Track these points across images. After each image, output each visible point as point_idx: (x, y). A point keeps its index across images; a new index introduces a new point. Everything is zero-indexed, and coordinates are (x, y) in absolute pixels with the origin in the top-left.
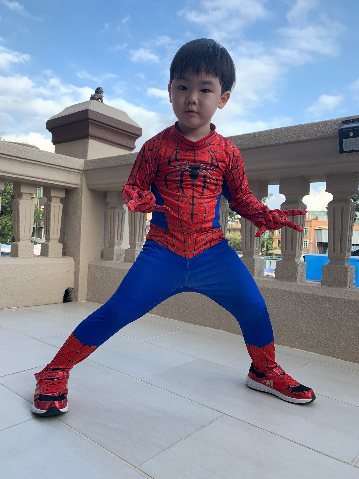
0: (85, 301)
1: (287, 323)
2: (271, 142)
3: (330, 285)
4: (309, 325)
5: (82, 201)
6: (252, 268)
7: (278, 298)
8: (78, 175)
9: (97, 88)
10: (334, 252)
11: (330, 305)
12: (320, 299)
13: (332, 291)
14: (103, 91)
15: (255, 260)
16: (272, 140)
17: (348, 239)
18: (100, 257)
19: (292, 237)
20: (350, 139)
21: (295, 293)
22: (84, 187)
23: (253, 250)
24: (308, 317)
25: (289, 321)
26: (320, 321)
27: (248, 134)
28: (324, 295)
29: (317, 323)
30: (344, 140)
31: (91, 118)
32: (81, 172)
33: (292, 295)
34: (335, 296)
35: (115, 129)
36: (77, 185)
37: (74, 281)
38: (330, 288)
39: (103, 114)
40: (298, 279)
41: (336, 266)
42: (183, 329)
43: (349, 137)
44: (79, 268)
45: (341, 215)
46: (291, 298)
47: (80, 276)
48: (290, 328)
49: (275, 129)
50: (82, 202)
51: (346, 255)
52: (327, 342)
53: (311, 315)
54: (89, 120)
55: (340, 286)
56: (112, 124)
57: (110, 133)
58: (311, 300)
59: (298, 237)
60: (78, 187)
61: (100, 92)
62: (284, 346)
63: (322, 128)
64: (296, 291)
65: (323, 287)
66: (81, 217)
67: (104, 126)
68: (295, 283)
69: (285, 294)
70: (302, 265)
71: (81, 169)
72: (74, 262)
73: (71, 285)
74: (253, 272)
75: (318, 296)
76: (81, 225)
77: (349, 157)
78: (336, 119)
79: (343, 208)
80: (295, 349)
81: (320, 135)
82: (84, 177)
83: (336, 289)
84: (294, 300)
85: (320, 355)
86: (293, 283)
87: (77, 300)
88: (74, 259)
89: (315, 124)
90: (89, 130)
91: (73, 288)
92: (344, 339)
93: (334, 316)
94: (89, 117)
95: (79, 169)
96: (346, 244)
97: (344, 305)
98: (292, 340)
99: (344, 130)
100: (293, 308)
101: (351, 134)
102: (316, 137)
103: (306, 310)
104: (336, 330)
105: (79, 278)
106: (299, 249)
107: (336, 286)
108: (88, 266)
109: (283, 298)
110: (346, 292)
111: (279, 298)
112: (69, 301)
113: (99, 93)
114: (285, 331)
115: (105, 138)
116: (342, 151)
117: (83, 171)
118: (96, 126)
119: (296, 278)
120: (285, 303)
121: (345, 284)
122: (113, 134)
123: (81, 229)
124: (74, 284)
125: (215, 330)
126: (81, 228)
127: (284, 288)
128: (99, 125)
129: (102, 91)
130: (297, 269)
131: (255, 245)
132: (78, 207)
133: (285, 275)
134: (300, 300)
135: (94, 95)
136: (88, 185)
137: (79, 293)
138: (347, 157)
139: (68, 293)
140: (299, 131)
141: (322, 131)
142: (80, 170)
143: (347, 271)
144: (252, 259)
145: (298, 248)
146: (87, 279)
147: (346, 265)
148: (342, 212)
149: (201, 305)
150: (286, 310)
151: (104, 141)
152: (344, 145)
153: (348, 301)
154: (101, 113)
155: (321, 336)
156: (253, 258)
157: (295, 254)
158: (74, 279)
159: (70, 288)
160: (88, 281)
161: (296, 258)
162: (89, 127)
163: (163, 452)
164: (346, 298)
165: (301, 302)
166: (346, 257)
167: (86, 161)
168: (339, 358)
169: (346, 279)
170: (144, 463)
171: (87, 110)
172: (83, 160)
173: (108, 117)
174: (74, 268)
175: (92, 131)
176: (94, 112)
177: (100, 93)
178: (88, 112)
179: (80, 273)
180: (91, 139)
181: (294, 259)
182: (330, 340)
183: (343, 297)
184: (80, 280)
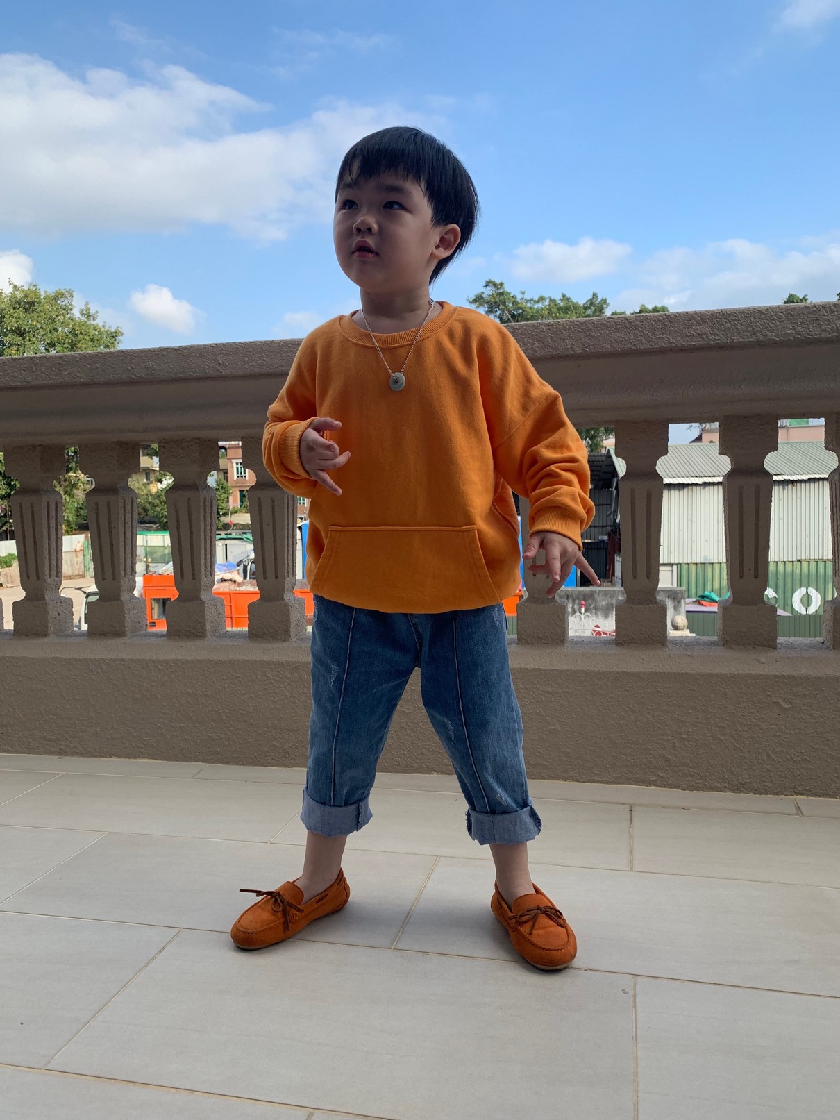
2: (218, 370)
6: (200, 623)
19: (275, 555)
21: (290, 664)
23: (200, 584)
27: (167, 348)
33: (284, 668)
40: (292, 635)
46: (281, 674)
59: (286, 553)
69: (270, 667)
74: (202, 629)
86: (284, 644)
111: (258, 677)
114: (275, 739)
119: (287, 633)
120: (271, 686)
125: (132, 760)
127: (268, 658)
130: (288, 615)
131: (203, 573)
133: (267, 629)
145: (288, 574)
150: (274, 697)
161: (286, 592)
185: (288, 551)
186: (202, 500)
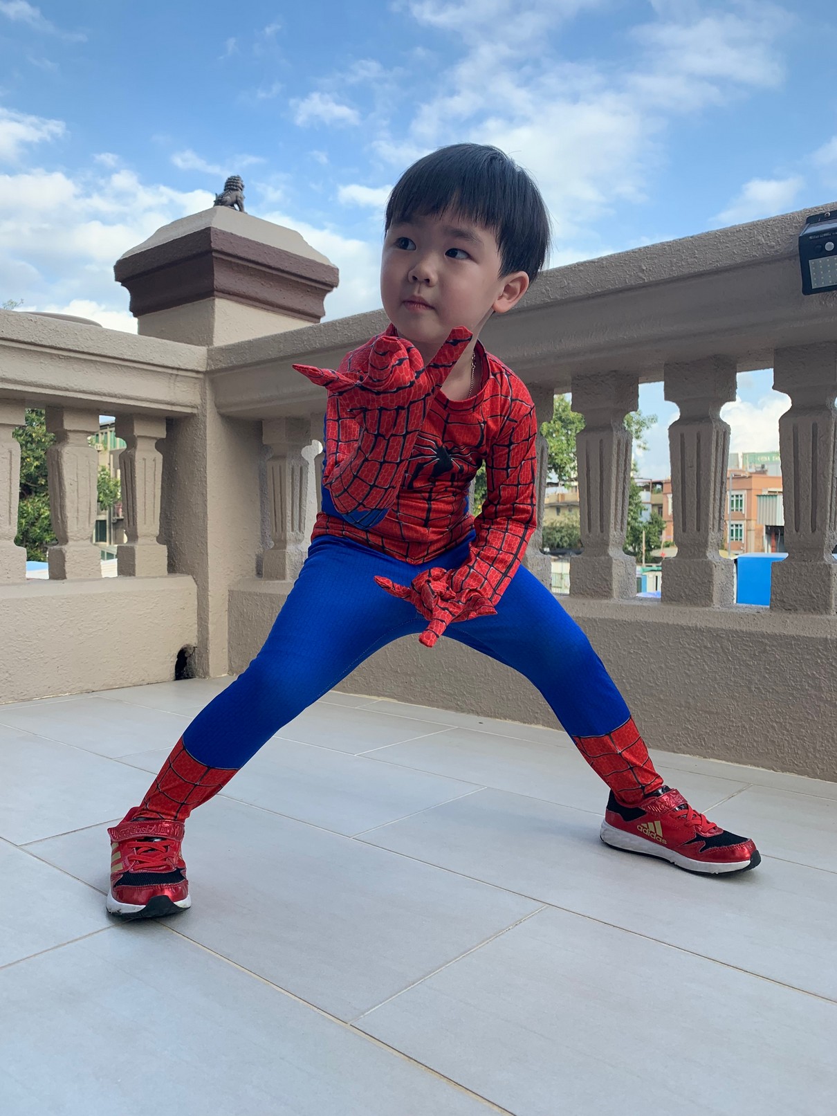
0: (226, 675)
1: (691, 700)
2: (640, 278)
3: (790, 608)
4: (745, 704)
5: (205, 443)
6: (606, 580)
7: (669, 646)
8: (195, 383)
9: (229, 179)
10: (797, 530)
11: (791, 654)
12: (766, 641)
13: (796, 622)
14: (244, 183)
15: (614, 561)
16: (641, 274)
17: (829, 498)
18: (255, 572)
19: (698, 502)
20: (827, 259)
21: (709, 630)
22: (208, 411)
23: (608, 536)
24: (741, 686)
25: (697, 696)
26: (769, 692)
27: (585, 262)
28: (777, 632)
29: (761, 697)
30: (811, 262)
31: (217, 248)
32: (201, 376)
33: (703, 636)
34: (802, 634)
35: (274, 272)
36: (192, 407)
37: (198, 631)
38: (790, 616)
39: (245, 237)
40: (715, 600)
41: (803, 563)
42: (450, 727)
43: (823, 253)
44: (208, 599)
45: (811, 443)
46: (699, 642)
47: (212, 618)
48: (699, 713)
49: (648, 247)
50: (206, 447)
51: (827, 536)
52: (786, 740)
53: (749, 681)
54: (214, 254)
55: (814, 609)
56: (268, 259)
57: (263, 283)
58: (746, 645)
59: (712, 500)
60: (195, 411)
61: (236, 186)
62: (688, 756)
63: (760, 238)
64: (711, 625)
65: (773, 614)
66: (206, 482)
67: (248, 267)
68: (707, 609)
69: (685, 633)
70: (723, 567)
71: (200, 369)
72: (196, 586)
73: (191, 639)
74: (609, 588)
75: (763, 636)
76: (206, 501)
77: (825, 303)
78: (792, 213)
79: (815, 426)
80: (712, 760)
81: (754, 253)
82: (207, 388)
83: (805, 616)
84: (706, 647)
85: (772, 771)
86: (703, 609)
87: (206, 674)
88: (194, 579)
89: (743, 227)
90: (215, 278)
91: (195, 646)
92: (827, 732)
93: (801, 681)
94: (213, 245)
95: (196, 368)
96: (826, 511)
97: (825, 653)
98: (704, 741)
99: (811, 238)
100: (706, 666)
101: (830, 246)
102: (746, 259)
103: (735, 669)
104: (807, 712)
105: (208, 623)
106: (716, 529)
107: (805, 610)
108: (227, 593)
109: (680, 643)
110: (827, 622)
111: (670, 644)
112: (188, 677)
113: (233, 190)
114: (689, 721)
115: (253, 294)
116: (807, 289)
117: (205, 373)
118: (230, 265)
119: (709, 597)
120: (686, 656)
121: (826, 604)
122: (271, 283)
123: (208, 510)
124: (198, 637)
125: (526, 725)
126: (206, 506)
127: (683, 622)
128: (238, 265)
129: (240, 186)
130: (711, 575)
131: (612, 525)
132: (198, 457)
133: (685, 592)
134: (722, 647)
135: (222, 196)
136: (218, 406)
137: (210, 657)
138: (821, 303)
139: (186, 658)
140: (705, 248)
141: (759, 244)
142: (198, 372)
143: (829, 575)
144: (607, 557)
145: (713, 527)
146: (227, 624)
147: (826, 560)
148: (815, 435)
149: (490, 672)
150: (689, 670)
151: (251, 302)
152: (812, 274)
153: (832, 643)
154: (239, 235)
155: (773, 727)
156: (608, 555)
157: (706, 541)
158: (196, 626)
159: (188, 645)
160: (230, 628)
161: (709, 549)
162: (215, 268)
163: (406, 988)
164: (829, 637)
165: (723, 651)
166: (826, 542)
167: (212, 350)
168: (815, 776)
169: (829, 592)
170: (363, 1013)
171: (209, 229)
172: (204, 347)
173: (257, 243)
174: (196, 600)
175: (222, 278)
176: (224, 233)
177: (237, 190)
178: (210, 234)
179: (210, 610)
180: (221, 298)
181: (705, 553)
182: (794, 737)
183: (821, 634)
184: (211, 628)
185: (714, 499)
186: (615, 442)
